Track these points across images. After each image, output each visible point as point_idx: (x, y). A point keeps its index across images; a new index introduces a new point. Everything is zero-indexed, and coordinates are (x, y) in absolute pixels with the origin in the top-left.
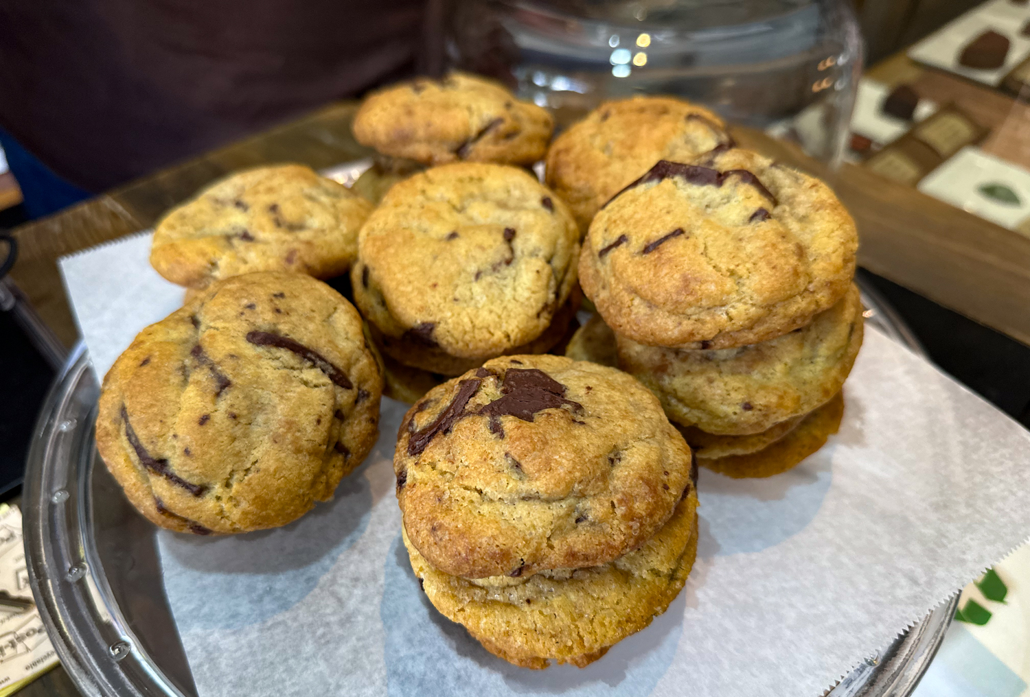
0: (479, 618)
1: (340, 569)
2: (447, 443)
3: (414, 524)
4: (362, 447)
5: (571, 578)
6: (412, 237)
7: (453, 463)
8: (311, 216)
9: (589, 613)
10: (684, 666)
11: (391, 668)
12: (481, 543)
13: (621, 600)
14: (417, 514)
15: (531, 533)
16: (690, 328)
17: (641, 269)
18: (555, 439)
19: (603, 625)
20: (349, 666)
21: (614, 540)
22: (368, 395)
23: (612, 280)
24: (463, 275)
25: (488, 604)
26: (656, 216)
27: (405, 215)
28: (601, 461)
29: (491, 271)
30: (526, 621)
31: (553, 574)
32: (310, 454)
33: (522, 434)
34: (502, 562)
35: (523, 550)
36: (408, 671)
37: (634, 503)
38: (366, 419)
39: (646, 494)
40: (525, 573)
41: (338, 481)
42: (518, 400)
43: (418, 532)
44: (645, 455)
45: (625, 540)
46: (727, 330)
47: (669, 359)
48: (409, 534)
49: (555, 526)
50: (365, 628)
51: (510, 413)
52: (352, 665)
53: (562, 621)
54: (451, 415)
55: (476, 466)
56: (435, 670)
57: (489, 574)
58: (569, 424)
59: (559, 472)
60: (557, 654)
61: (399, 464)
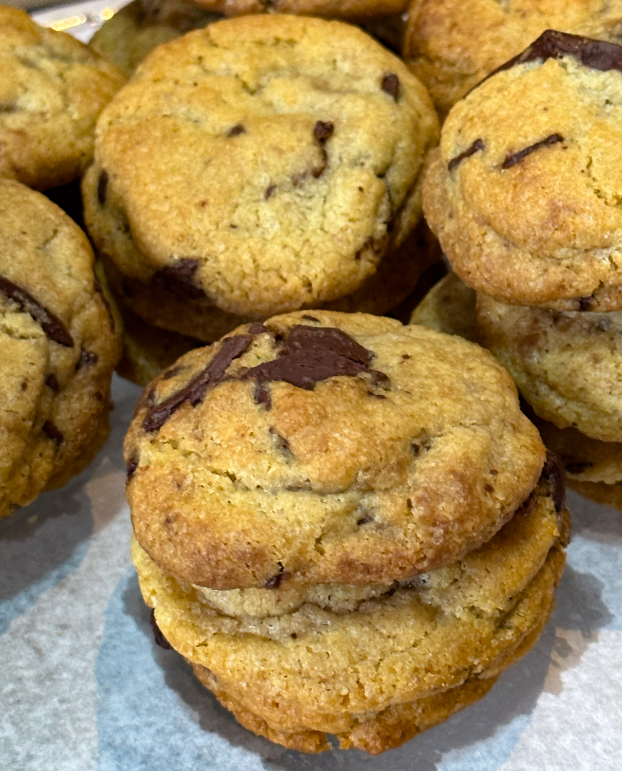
0: (226, 655)
1: (41, 611)
2: (196, 416)
3: (142, 517)
4: (81, 433)
5: (356, 610)
6: (176, 130)
7: (200, 440)
8: (26, 90)
9: (374, 654)
10: (523, 764)
11: (105, 739)
12: (228, 539)
13: (420, 640)
14: (148, 504)
15: (293, 531)
16: (560, 277)
17: (497, 190)
18: (338, 413)
19: (393, 671)
20: (46, 732)
21: (407, 549)
22: (95, 360)
23: (461, 204)
24: (247, 190)
25: (240, 637)
26: (528, 113)
27: (168, 95)
28: (399, 446)
29: (290, 185)
30: (287, 661)
31: (332, 603)
32: (10, 431)
33: (294, 403)
34: (254, 564)
35: (282, 550)
36: (128, 743)
37: (438, 503)
38: (90, 392)
39: (457, 492)
40: (284, 584)
41: (46, 477)
42: (299, 365)
43: (148, 526)
44: (465, 443)
45: (421, 549)
46: (611, 283)
47: (542, 325)
48: (137, 531)
49: (328, 525)
50: (72, 688)
51: (285, 380)
52: (50, 731)
53: (337, 661)
54: (205, 380)
55: (230, 443)
56: (166, 745)
57: (237, 580)
58: (362, 397)
59: (337, 454)
60: (327, 706)
61: (131, 447)
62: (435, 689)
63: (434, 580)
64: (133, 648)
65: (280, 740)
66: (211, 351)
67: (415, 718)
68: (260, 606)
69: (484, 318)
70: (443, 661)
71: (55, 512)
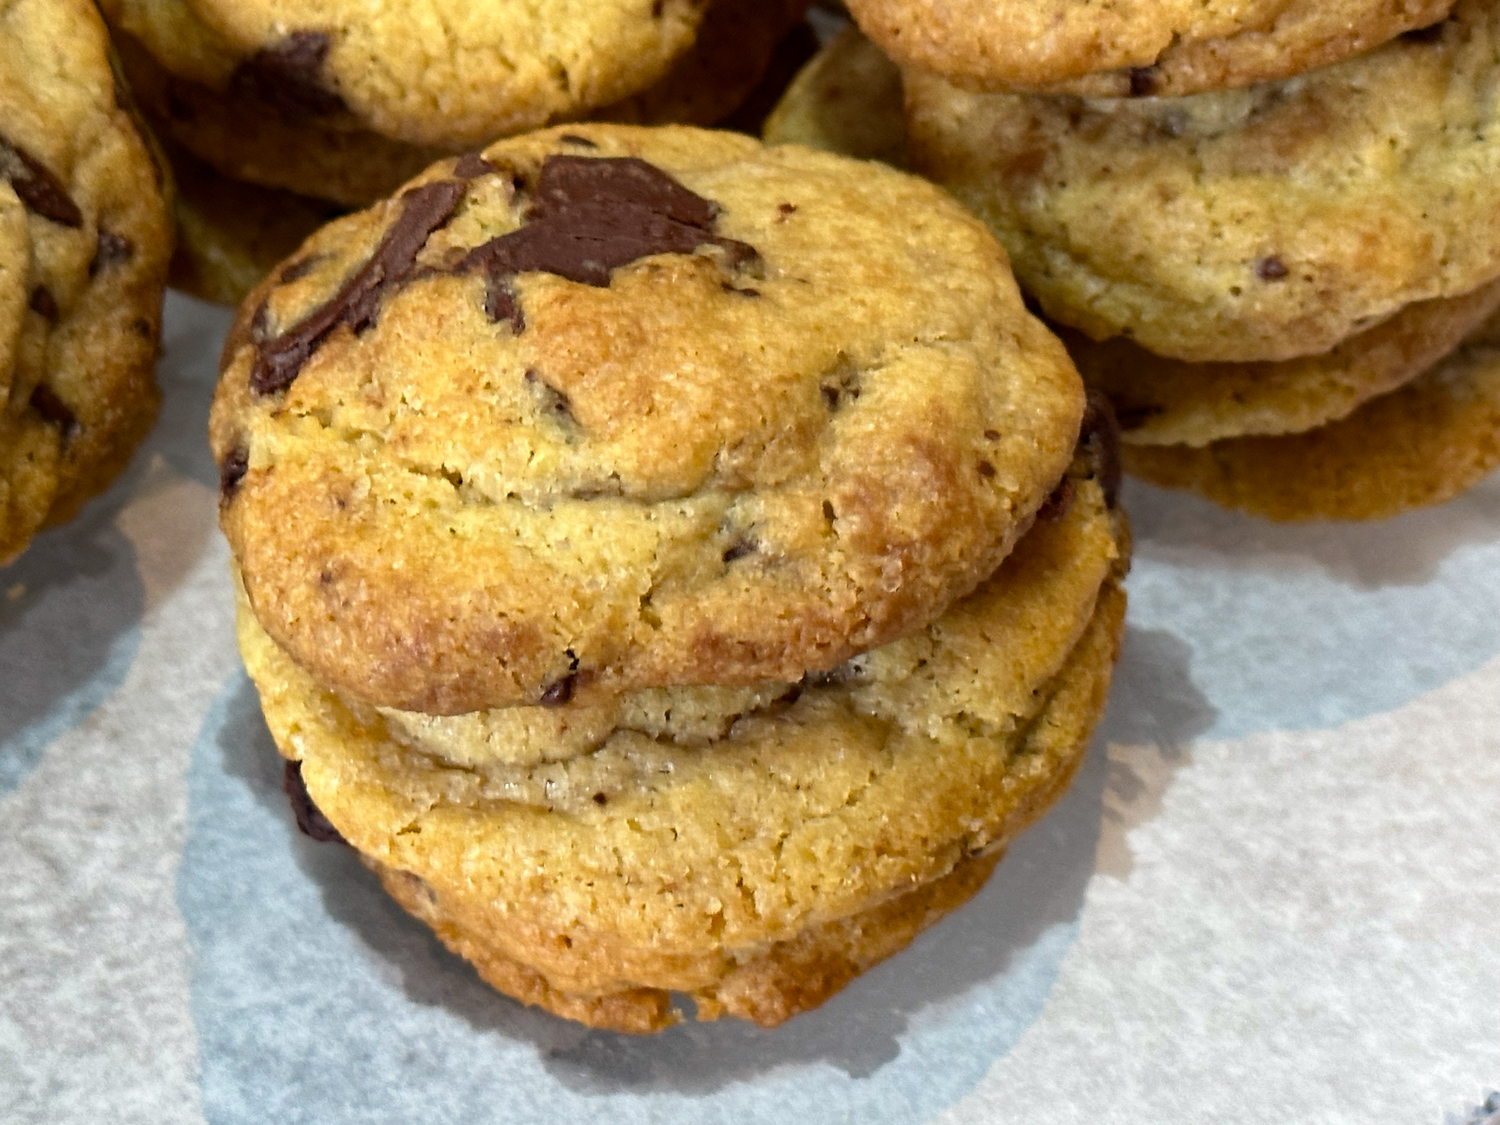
0: (462, 848)
1: (49, 779)
2: (364, 355)
3: (268, 573)
4: (113, 405)
5: (725, 737)
7: (379, 406)
9: (770, 826)
10: (1071, 1024)
11: (212, 1037)
12: (457, 609)
13: (862, 790)
14: (278, 546)
15: (593, 583)
16: (1090, 28)
18: (668, 331)
19: (810, 858)
20: (87, 1032)
21: (831, 605)
22: (129, 251)
25: (488, 810)
28: (798, 392)
30: (591, 851)
31: (673, 727)
33: (573, 313)
34: (515, 658)
35: (573, 625)
36: (260, 1042)
37: (888, 505)
38: (124, 321)
39: (924, 482)
40: (581, 695)
41: (44, 503)
42: (571, 236)
43: (282, 592)
44: (931, 380)
45: (860, 604)
46: (1195, 33)
47: (1050, 133)
48: (258, 603)
49: (663, 566)
50: (131, 936)
51: (545, 268)
52: (95, 1029)
53: (695, 846)
54: (376, 279)
55: (446, 408)
56: (340, 1040)
57: (481, 694)
58: (711, 294)
59: (674, 416)
60: (679, 939)
61: (226, 430)
62: (896, 888)
63: (878, 665)
64: (252, 844)
65: (575, 1011)
66: (381, 218)
67: (849, 946)
68: (526, 742)
69: (925, 125)
70: (911, 830)
71: (63, 575)
